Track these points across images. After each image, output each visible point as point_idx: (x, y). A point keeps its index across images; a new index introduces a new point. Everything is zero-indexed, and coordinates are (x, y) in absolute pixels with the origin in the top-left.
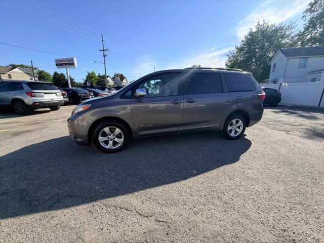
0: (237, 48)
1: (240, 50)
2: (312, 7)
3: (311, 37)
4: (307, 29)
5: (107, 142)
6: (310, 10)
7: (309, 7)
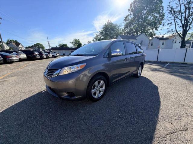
0: (100, 32)
1: (102, 33)
2: (126, 19)
3: (127, 31)
4: (125, 28)
5: (95, 94)
6: (125, 20)
7: (125, 19)
